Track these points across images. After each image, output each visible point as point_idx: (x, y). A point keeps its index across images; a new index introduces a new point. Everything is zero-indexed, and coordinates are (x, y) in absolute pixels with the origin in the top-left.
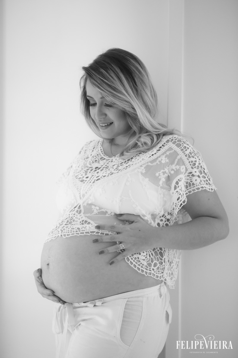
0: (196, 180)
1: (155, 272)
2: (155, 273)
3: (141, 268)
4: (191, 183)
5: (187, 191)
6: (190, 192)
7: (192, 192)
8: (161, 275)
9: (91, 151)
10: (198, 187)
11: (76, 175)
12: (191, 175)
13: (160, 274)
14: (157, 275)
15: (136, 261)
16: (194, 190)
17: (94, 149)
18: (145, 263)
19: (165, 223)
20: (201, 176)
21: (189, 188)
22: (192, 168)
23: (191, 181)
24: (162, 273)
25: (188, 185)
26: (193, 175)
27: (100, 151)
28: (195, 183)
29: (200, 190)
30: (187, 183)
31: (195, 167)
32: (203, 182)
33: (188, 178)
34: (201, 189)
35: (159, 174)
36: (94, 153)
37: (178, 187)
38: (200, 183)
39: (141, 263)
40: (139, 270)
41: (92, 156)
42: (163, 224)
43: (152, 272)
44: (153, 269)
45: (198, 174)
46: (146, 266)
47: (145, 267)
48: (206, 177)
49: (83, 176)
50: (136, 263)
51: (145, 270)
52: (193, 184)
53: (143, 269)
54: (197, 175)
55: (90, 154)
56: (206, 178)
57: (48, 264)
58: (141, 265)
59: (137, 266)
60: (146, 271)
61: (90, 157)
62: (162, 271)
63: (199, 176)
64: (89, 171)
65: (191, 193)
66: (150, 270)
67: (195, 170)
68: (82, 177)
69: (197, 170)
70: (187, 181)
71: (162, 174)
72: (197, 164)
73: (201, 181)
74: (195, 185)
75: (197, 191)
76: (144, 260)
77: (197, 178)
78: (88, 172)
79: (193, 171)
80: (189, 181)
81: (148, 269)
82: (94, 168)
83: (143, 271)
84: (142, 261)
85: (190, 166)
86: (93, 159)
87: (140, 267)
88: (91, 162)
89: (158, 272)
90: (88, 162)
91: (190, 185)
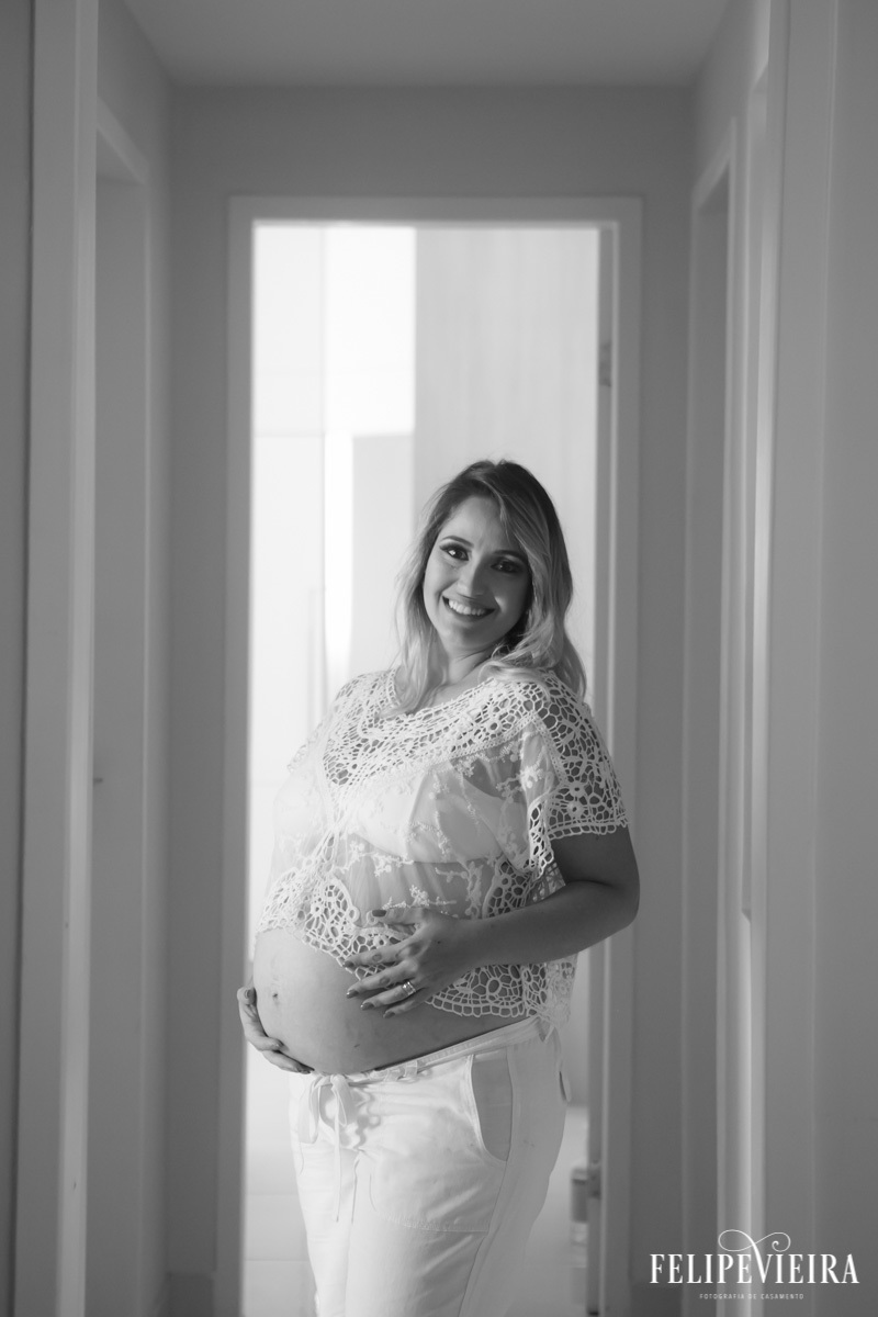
0: (575, 809)
1: (497, 1002)
2: (497, 1005)
3: (463, 1005)
4: (564, 815)
5: (552, 832)
6: (558, 833)
7: (564, 835)
8: (517, 1004)
9: (367, 693)
10: (578, 825)
11: (332, 754)
12: (564, 796)
13: (512, 1003)
14: (505, 1007)
15: (447, 994)
16: (567, 831)
17: (374, 687)
18: (470, 991)
19: (513, 888)
20: (588, 799)
21: (557, 824)
22: (571, 780)
23: (565, 811)
24: (520, 999)
25: (556, 817)
26: (570, 798)
27: (388, 693)
28: (572, 814)
29: (580, 833)
30: (554, 812)
31: (578, 779)
32: (591, 814)
33: (559, 801)
34: (582, 831)
35: (503, 787)
36: (375, 699)
37: (536, 823)
38: (582, 817)
39: (461, 994)
40: (460, 1011)
41: (370, 704)
42: (510, 889)
43: (491, 1004)
44: (492, 998)
45: (582, 793)
46: (474, 996)
47: (472, 999)
48: (601, 799)
49: (348, 761)
50: (450, 998)
51: (473, 1006)
52: (568, 818)
53: (468, 1005)
54: (580, 797)
55: (365, 702)
56: (602, 803)
57: (276, 996)
58: (462, 998)
59: (454, 1003)
60: (477, 1006)
61: (366, 708)
62: (518, 996)
63: (583, 801)
64: (361, 749)
65: (560, 837)
66: (486, 1002)
67: (576, 784)
68: (344, 762)
69: (582, 786)
70: (554, 807)
71: (508, 788)
72: (582, 770)
73: (586, 812)
74: (572, 821)
75: (572, 834)
76: (465, 985)
77: (578, 804)
78: (360, 753)
79: (572, 787)
80: (559, 809)
81: (480, 1000)
82: (370, 742)
83: (468, 1009)
84: (461, 990)
85: (566, 776)
86: (371, 713)
87: (459, 1004)
88: (367, 723)
89: (505, 1002)
90: (361, 721)
91: (560, 819)
